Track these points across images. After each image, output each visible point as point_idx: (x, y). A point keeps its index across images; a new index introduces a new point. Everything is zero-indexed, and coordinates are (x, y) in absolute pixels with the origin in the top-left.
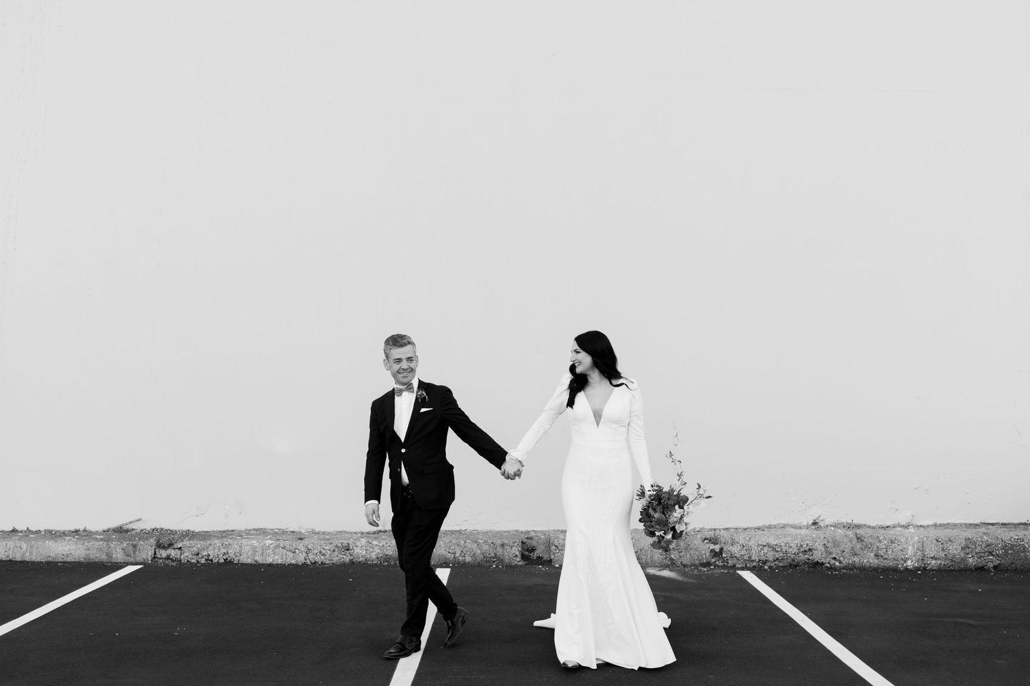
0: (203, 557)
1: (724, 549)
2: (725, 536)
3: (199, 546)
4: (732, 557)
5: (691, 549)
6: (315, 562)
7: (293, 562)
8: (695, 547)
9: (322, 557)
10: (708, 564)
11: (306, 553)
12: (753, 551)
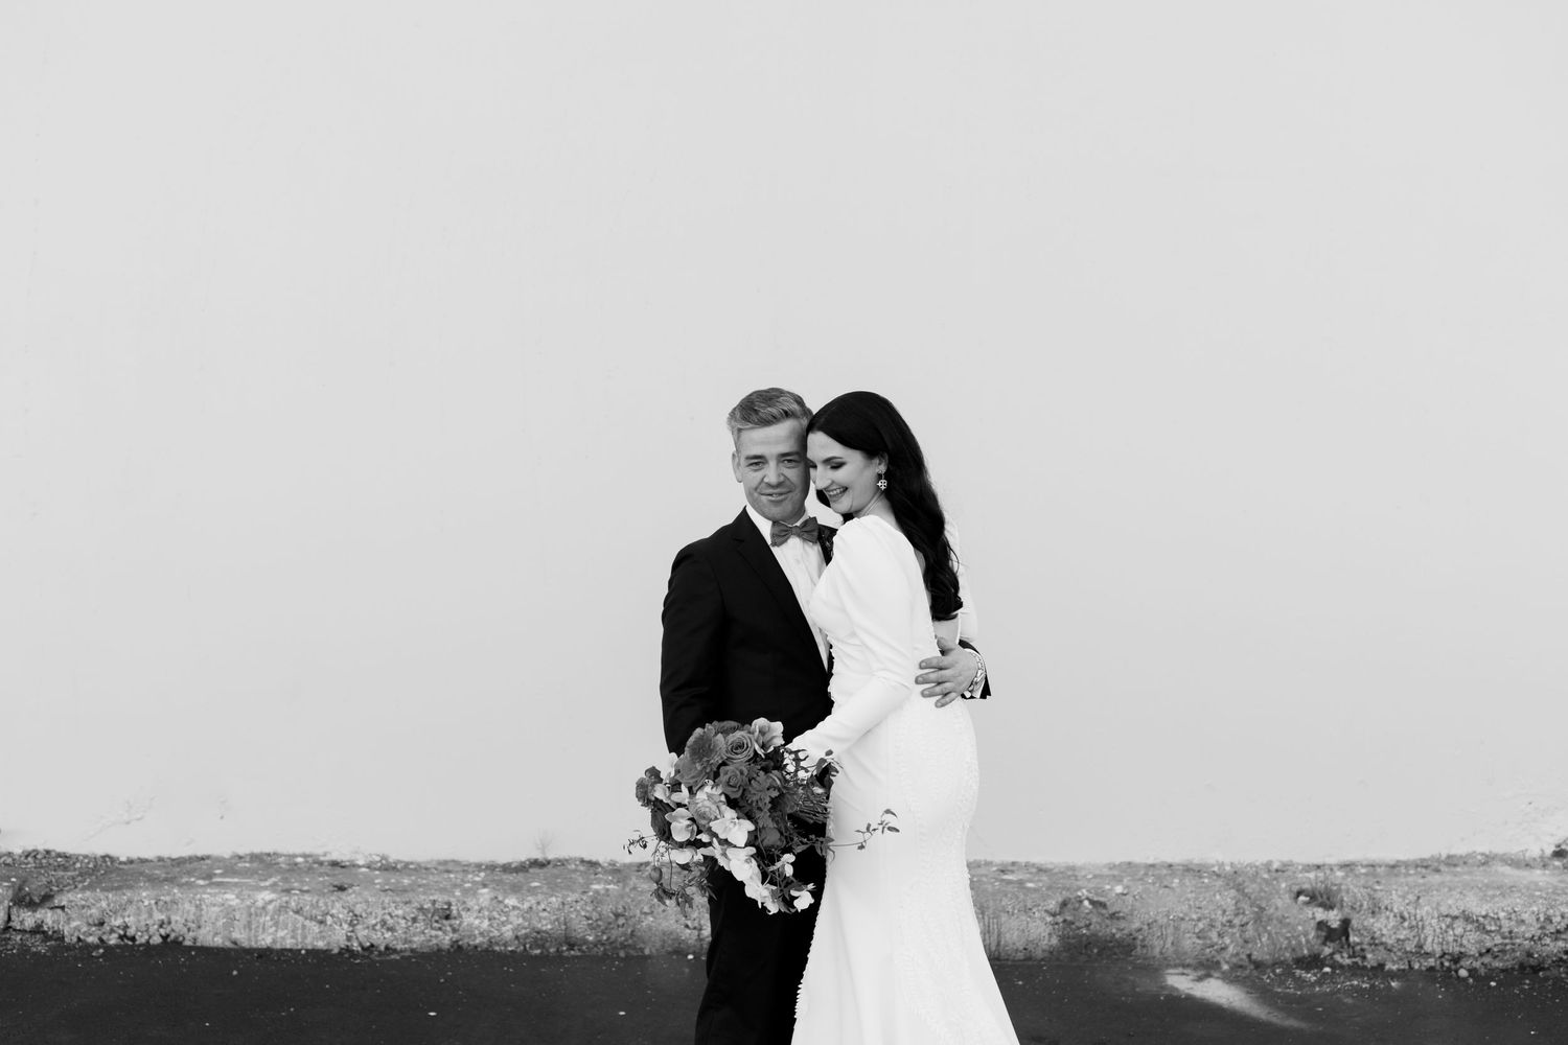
0: (112, 931)
1: (1354, 923)
2: (1353, 890)
3: (104, 904)
4: (1375, 943)
5: (1270, 919)
6: (372, 946)
7: (321, 944)
8: (1279, 913)
9: (388, 935)
10: (1313, 962)
11: (351, 924)
12: (1428, 931)
